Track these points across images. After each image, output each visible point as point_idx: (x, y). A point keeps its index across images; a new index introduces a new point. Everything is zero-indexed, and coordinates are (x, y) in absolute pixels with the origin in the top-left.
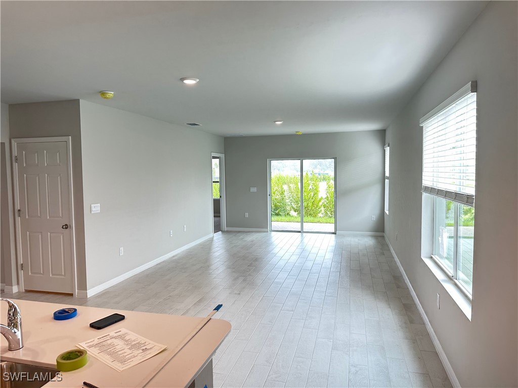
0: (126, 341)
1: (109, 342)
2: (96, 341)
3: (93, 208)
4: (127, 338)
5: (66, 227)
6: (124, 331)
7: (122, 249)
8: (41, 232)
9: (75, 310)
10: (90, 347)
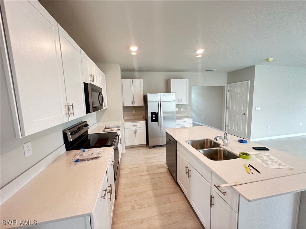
0: (269, 158)
1: (261, 156)
2: (255, 153)
3: (256, 108)
4: (270, 157)
5: (244, 114)
6: (268, 154)
7: (269, 126)
8: (235, 116)
9: (247, 141)
10: (252, 154)
